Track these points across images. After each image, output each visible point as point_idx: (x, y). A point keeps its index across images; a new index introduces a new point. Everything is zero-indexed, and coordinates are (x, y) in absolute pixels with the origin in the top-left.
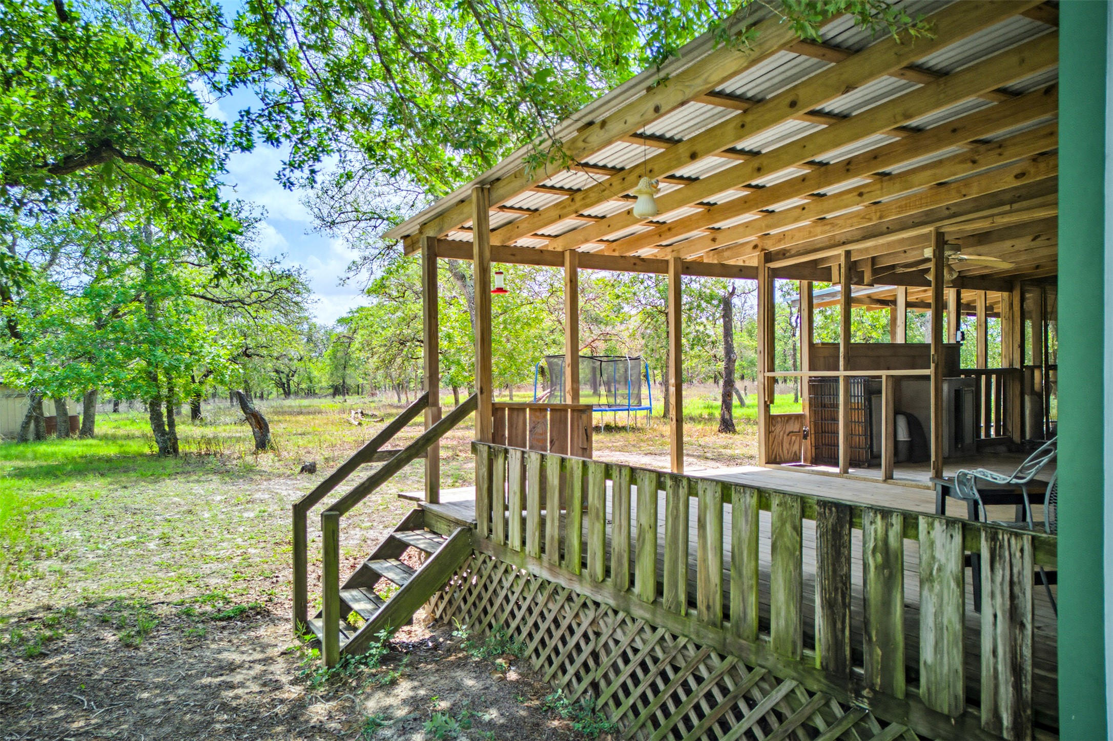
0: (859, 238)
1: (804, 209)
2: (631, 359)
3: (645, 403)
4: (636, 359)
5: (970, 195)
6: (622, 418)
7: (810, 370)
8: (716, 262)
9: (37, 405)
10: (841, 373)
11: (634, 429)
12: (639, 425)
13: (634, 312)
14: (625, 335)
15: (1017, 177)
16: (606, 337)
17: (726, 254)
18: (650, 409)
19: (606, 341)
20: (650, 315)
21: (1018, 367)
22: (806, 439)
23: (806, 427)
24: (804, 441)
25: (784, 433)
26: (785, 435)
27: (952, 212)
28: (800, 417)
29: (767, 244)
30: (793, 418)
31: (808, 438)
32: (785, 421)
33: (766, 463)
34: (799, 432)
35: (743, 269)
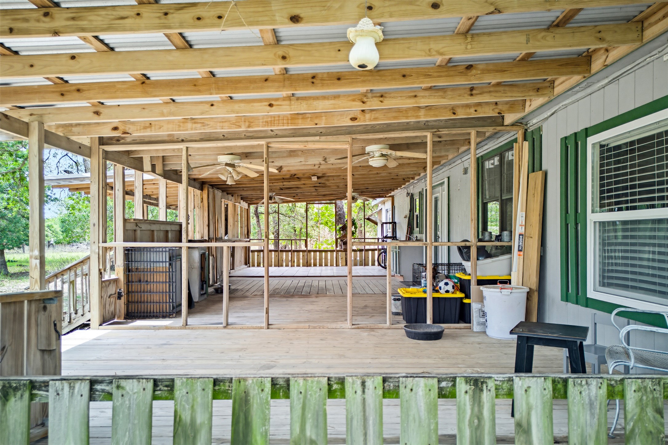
0: (198, 139)
1: (212, 105)
5: (320, 124)
7: (125, 241)
8: (62, 134)
15: (351, 119)
17: (75, 129)
21: (207, 239)
22: (120, 299)
23: (120, 289)
24: (118, 301)
25: (107, 296)
26: (107, 298)
27: (275, 134)
28: (116, 281)
29: (129, 128)
30: (112, 282)
31: (123, 298)
32: (109, 285)
33: (100, 325)
34: (115, 294)
35: (81, 147)
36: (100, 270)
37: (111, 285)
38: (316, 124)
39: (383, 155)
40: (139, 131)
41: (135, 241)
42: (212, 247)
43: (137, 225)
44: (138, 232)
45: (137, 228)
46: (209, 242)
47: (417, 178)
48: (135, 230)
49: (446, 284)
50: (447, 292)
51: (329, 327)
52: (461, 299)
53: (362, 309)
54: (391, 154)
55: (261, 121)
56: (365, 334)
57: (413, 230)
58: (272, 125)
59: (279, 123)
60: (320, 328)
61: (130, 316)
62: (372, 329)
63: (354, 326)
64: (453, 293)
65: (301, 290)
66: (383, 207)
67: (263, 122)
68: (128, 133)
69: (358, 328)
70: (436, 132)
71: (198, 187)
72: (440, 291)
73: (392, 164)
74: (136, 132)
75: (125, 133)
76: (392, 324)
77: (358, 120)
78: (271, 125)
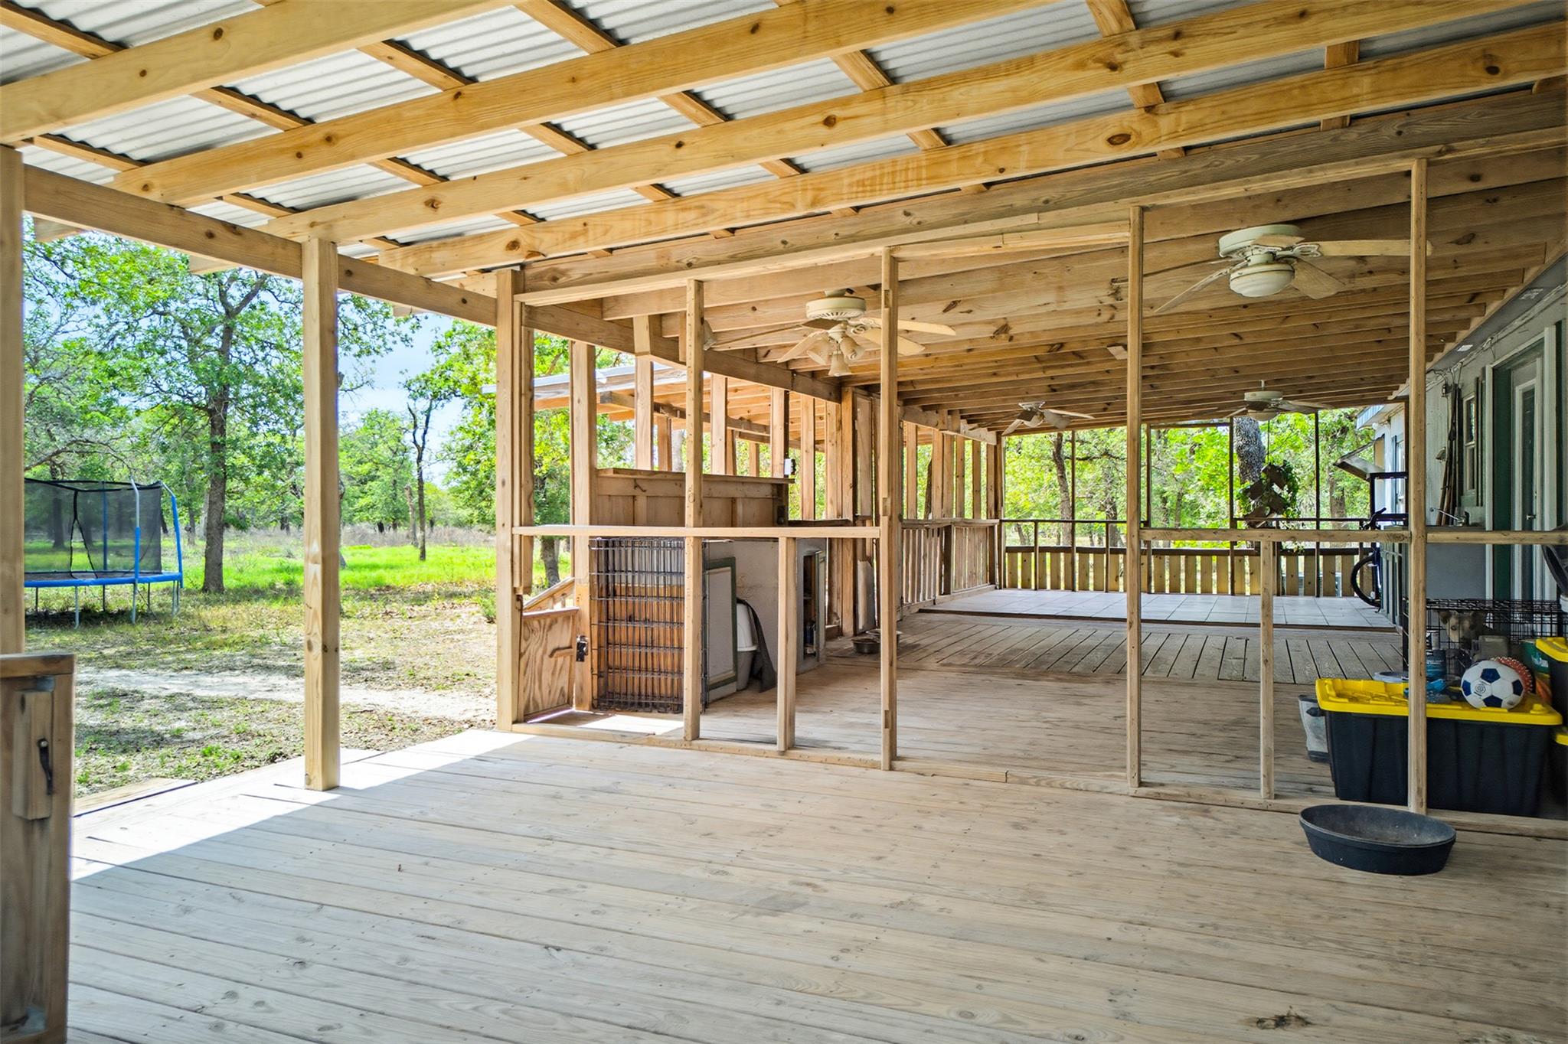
1: (679, 145)
2: (141, 488)
3: (169, 564)
4: (151, 487)
5: (1014, 169)
6: (120, 596)
7: (592, 522)
10: (690, 531)
11: (145, 616)
12: (155, 608)
13: (144, 404)
14: (124, 445)
15: (1112, 141)
16: (83, 448)
18: (179, 579)
19: (82, 454)
20: (178, 411)
21: (851, 518)
22: (582, 660)
23: (582, 637)
24: (578, 664)
25: (544, 652)
26: (546, 657)
27: (915, 222)
28: (571, 616)
29: (542, 241)
30: (560, 620)
31: (587, 658)
32: (550, 627)
33: (514, 722)
34: (570, 647)
35: (468, 299)
36: (514, 590)
37: (556, 627)
38: (1002, 171)
39: (1274, 258)
40: (560, 247)
41: (634, 524)
42: (864, 540)
43: (636, 486)
44: (642, 502)
45: (637, 492)
46: (854, 525)
47: (1463, 334)
48: (634, 497)
49: (1490, 676)
50: (1493, 702)
51: (1068, 785)
52: (1550, 731)
53: (1223, 730)
54: (1304, 253)
55: (846, 181)
56: (1168, 820)
57: (1461, 493)
58: (875, 191)
59: (894, 183)
60: (1038, 784)
61: (608, 701)
62: (1204, 807)
63: (1144, 790)
64: (1515, 708)
65: (1075, 660)
66: (1385, 430)
67: (850, 185)
68: (539, 253)
69: (1158, 797)
70: (1440, 153)
71: (827, 394)
72: (1468, 698)
73: (1317, 287)
74: (555, 248)
75: (533, 253)
76: (1277, 797)
77: (1133, 138)
78: (871, 191)
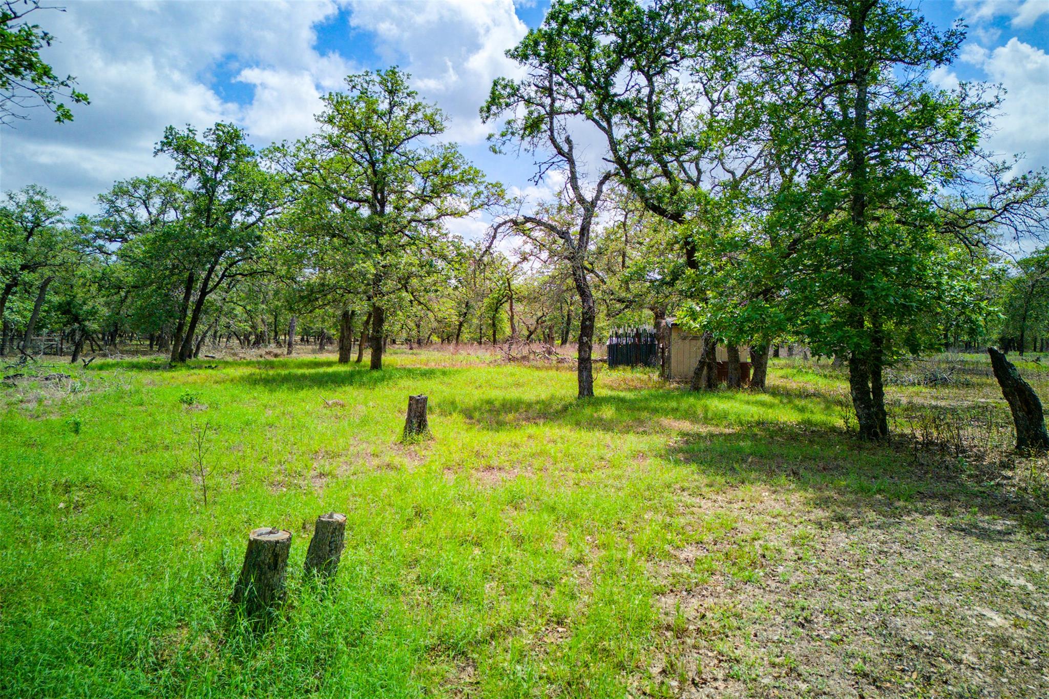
9: (711, 350)
